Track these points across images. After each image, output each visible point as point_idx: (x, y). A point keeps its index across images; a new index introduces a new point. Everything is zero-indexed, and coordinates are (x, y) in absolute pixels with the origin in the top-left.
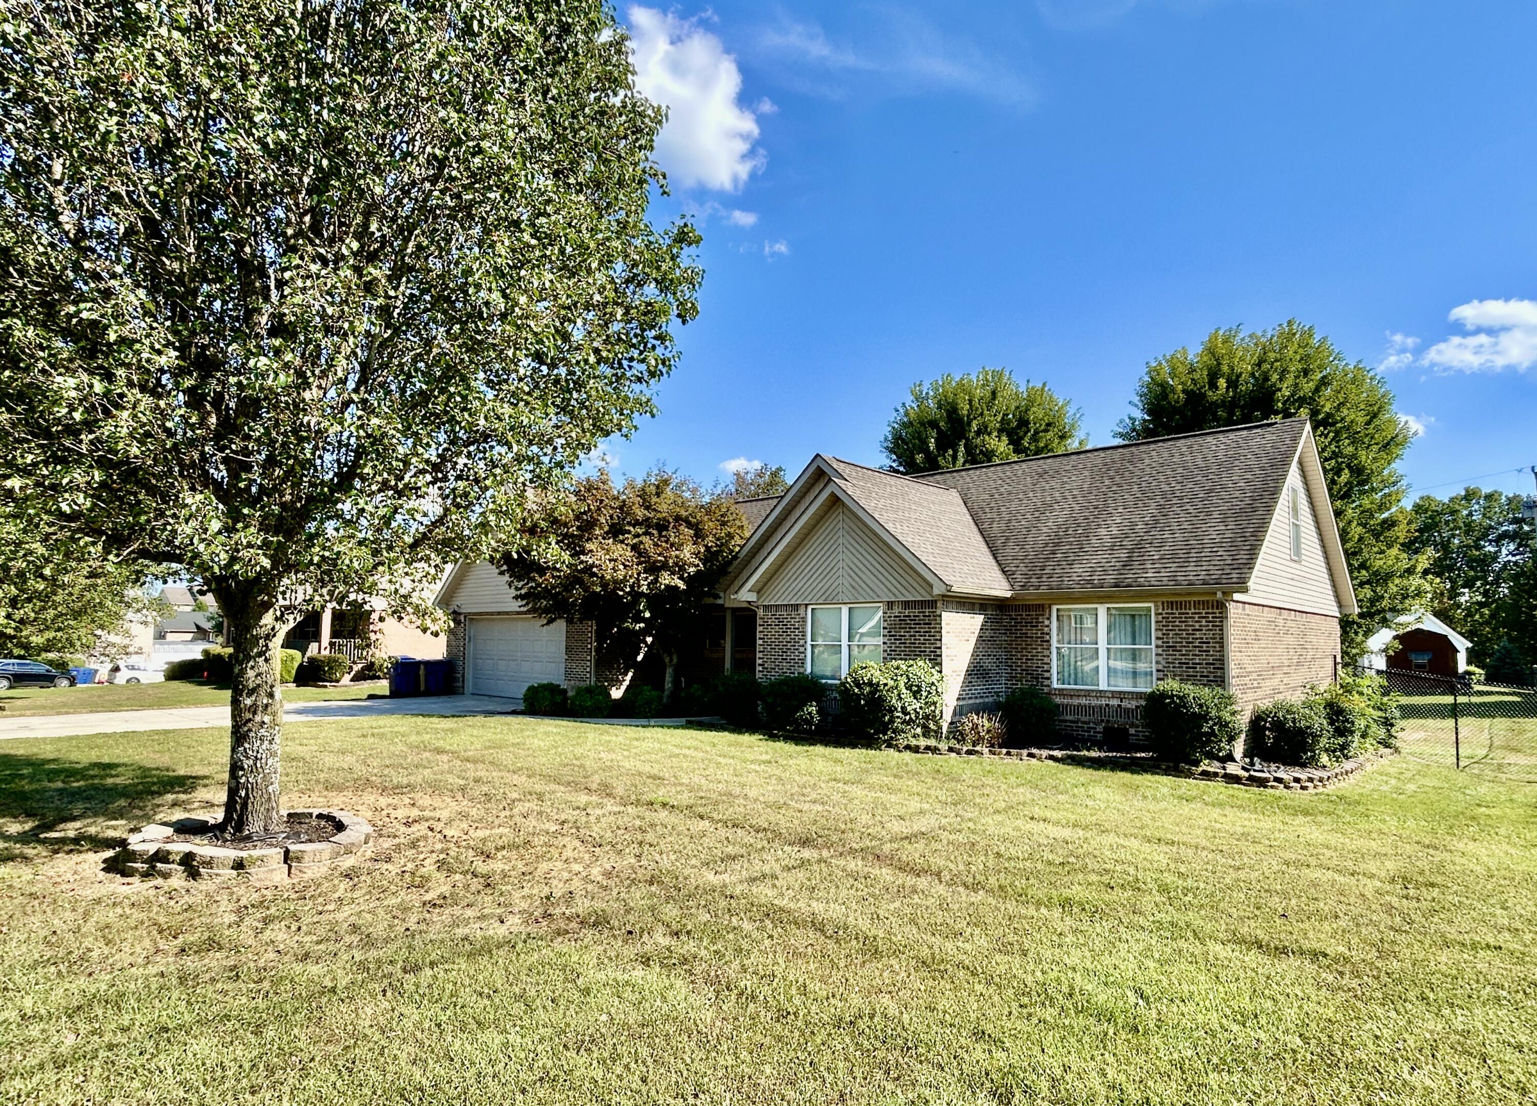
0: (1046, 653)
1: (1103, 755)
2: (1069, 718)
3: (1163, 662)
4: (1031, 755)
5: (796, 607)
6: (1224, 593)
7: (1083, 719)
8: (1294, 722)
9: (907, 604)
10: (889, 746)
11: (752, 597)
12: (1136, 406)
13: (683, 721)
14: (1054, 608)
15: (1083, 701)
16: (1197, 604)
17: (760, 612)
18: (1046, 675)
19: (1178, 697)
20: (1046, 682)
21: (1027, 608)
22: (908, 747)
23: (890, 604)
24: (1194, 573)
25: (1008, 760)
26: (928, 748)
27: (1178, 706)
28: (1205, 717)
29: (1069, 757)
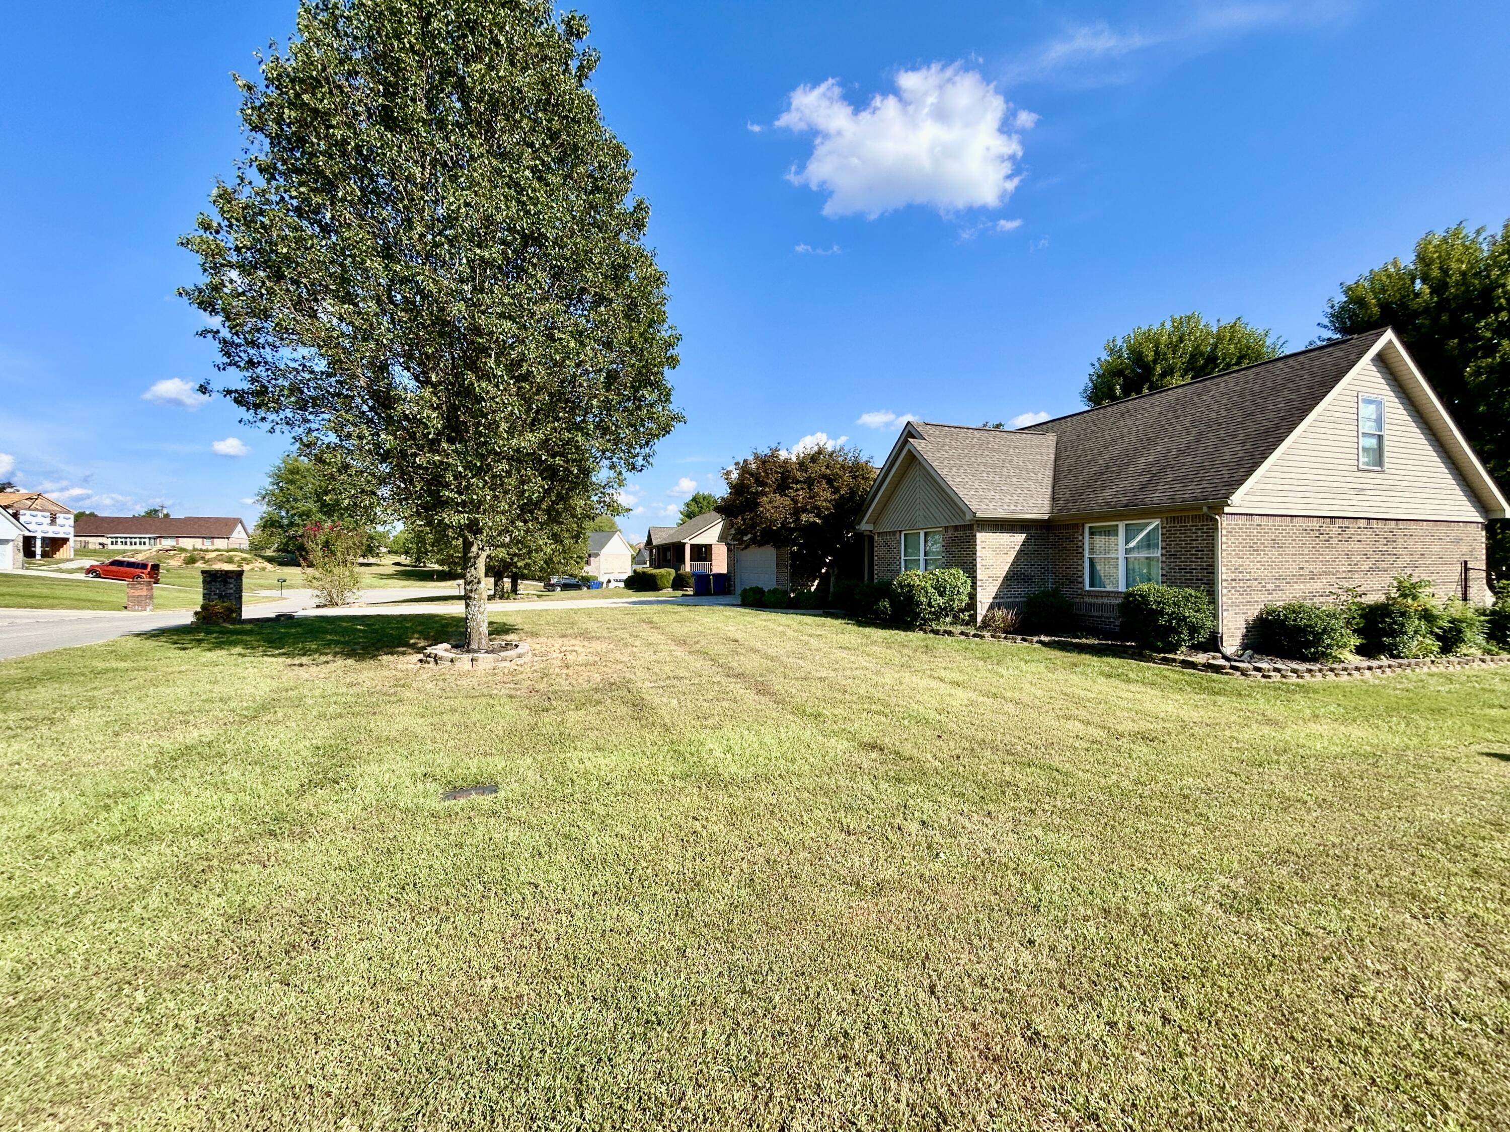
0: (1080, 562)
1: (1096, 642)
2: (1095, 614)
3: (1167, 568)
4: (1023, 640)
5: (894, 533)
6: (1209, 508)
7: (1105, 615)
8: (1295, 620)
9: (956, 528)
10: (921, 629)
11: (870, 527)
12: (1325, 327)
13: (821, 612)
14: (1087, 526)
15: (1105, 601)
16: (1194, 518)
17: (876, 537)
18: (1080, 580)
19: (1140, 595)
20: (1080, 586)
21: (1067, 527)
22: (932, 631)
23: (946, 528)
24: (1193, 491)
25: (1004, 642)
26: (945, 632)
27: (1140, 603)
28: (1161, 613)
29: (1058, 642)
